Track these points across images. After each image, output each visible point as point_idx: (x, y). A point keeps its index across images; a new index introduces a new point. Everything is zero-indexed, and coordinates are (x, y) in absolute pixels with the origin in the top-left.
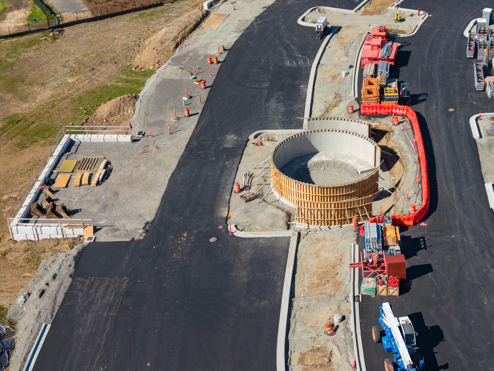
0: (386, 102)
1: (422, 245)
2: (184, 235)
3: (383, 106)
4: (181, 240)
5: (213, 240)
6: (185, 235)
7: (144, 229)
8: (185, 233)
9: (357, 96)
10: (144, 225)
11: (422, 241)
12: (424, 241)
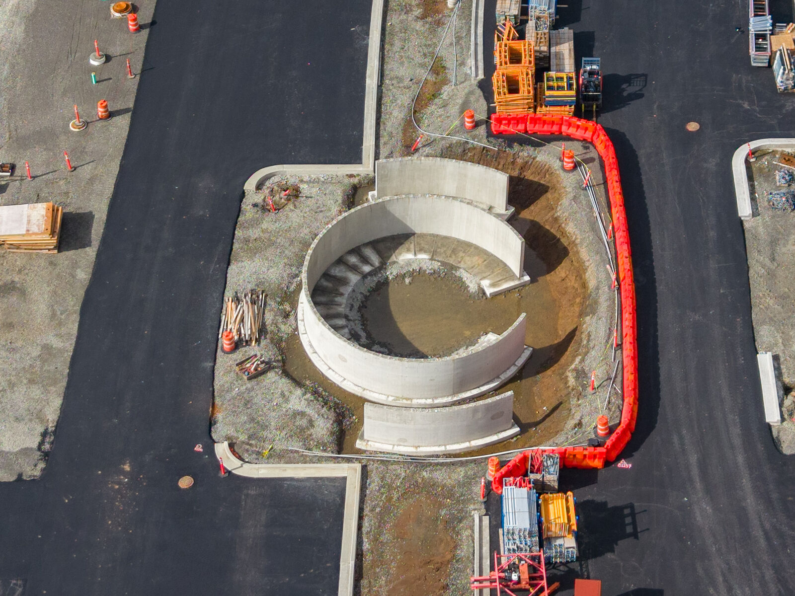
0: (548, 109)
1: (628, 524)
2: (123, 469)
3: (539, 119)
4: (119, 483)
5: (185, 482)
6: (127, 468)
7: (39, 448)
8: (124, 464)
9: (481, 76)
10: (38, 439)
11: (628, 515)
12: (633, 514)
